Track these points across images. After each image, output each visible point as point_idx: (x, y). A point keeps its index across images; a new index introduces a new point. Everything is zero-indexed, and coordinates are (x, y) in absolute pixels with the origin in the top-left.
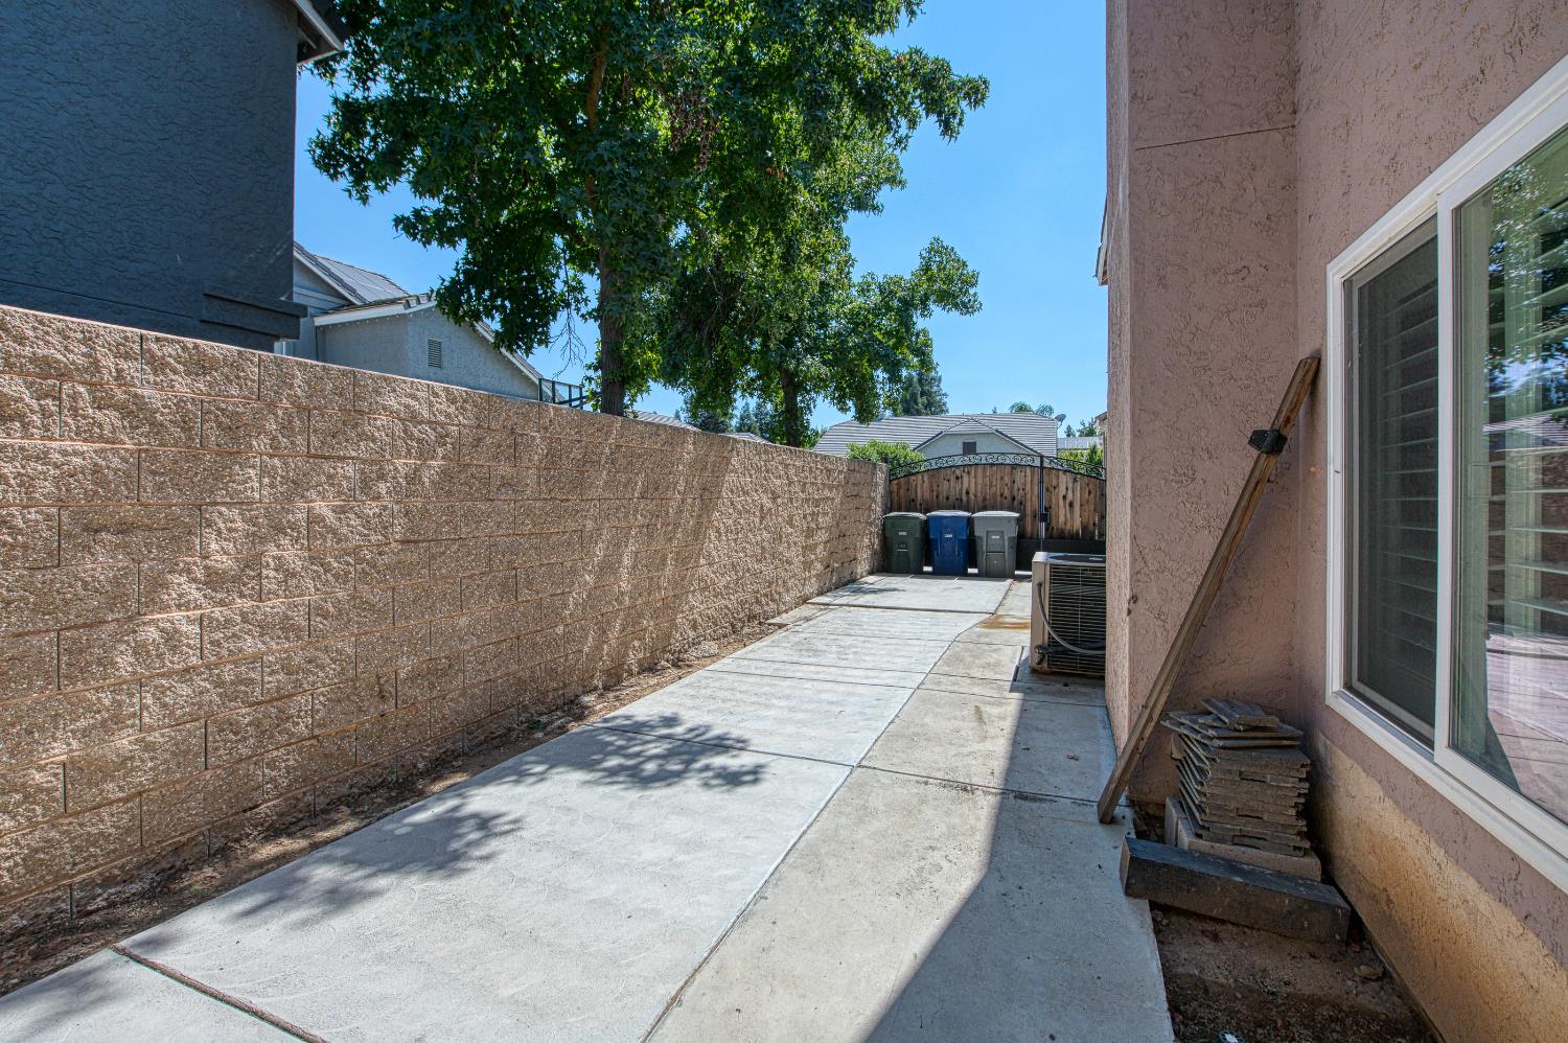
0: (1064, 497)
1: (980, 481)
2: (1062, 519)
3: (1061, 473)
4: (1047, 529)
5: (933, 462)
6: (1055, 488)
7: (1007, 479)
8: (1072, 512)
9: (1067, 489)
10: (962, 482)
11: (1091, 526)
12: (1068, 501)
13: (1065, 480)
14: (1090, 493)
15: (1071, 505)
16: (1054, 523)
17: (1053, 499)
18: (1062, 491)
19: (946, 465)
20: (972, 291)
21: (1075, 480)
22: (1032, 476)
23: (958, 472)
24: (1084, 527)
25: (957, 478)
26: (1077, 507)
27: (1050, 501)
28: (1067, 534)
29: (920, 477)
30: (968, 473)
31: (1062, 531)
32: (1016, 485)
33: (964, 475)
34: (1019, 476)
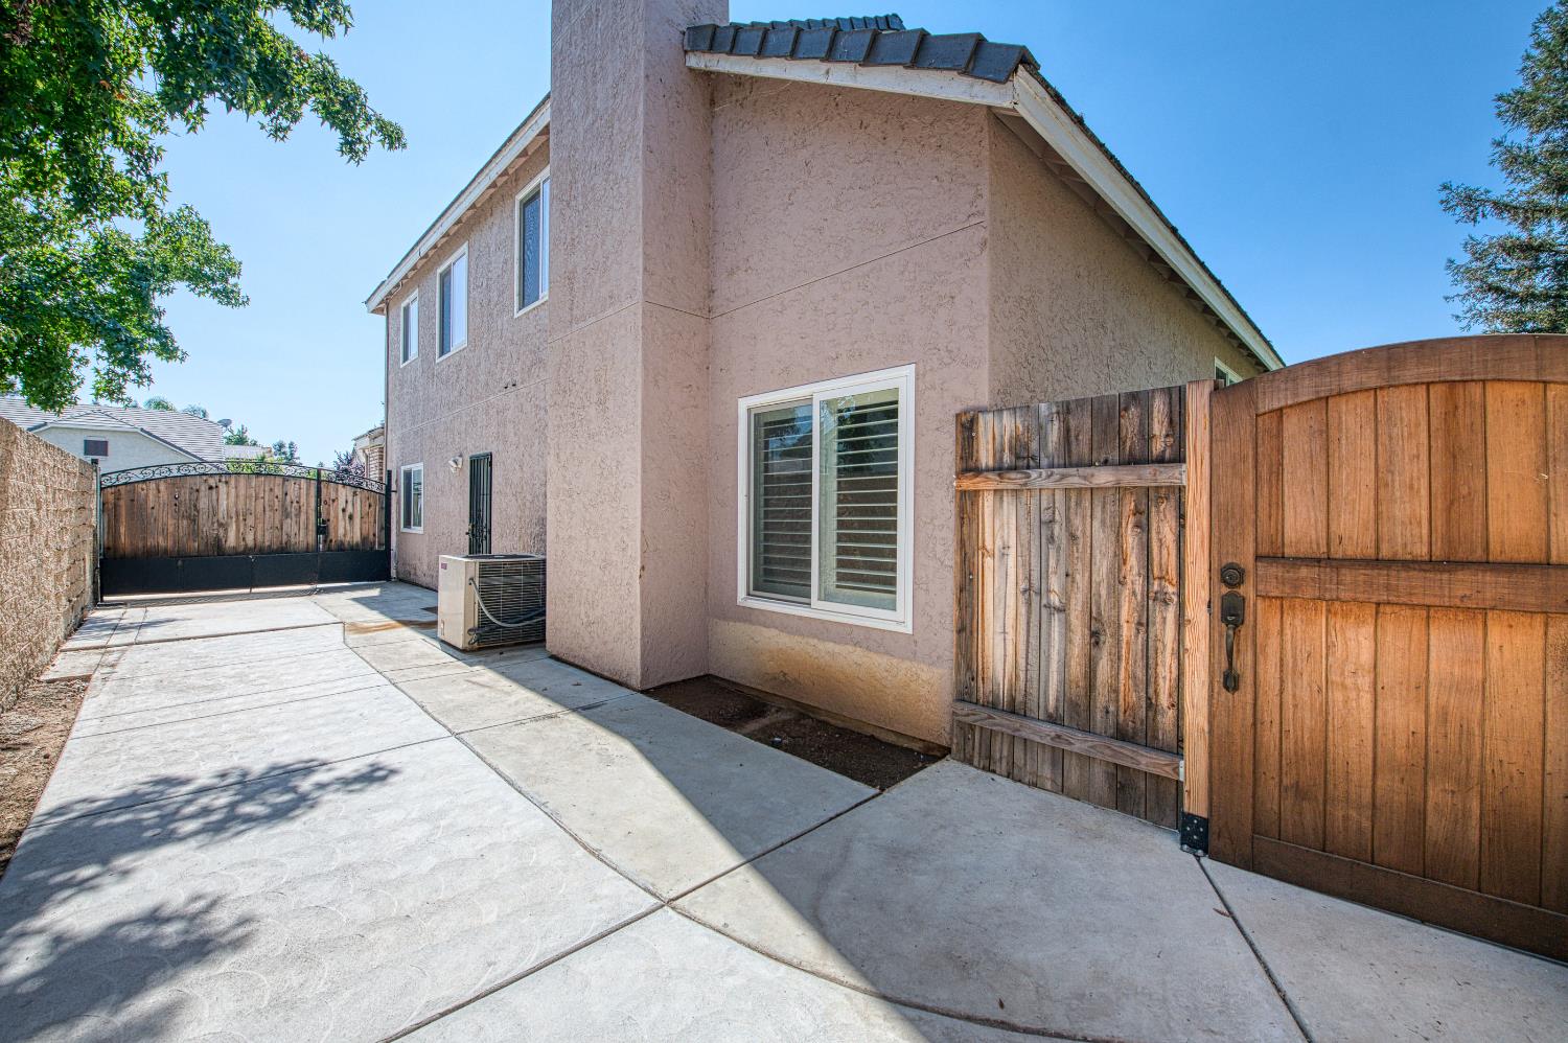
0: (344, 510)
1: (242, 492)
2: (341, 531)
3: (340, 486)
4: (325, 541)
5: (174, 468)
6: (333, 501)
7: (278, 491)
8: (352, 525)
9: (347, 502)
10: (218, 493)
11: (371, 537)
12: (347, 514)
13: (344, 494)
14: (370, 506)
15: (351, 517)
16: (332, 536)
17: (332, 513)
18: (341, 504)
19: (193, 473)
20: (232, 280)
21: (355, 494)
22: (308, 489)
23: (212, 482)
24: (364, 539)
25: (211, 488)
26: (357, 520)
27: (329, 514)
28: (346, 544)
29: (153, 485)
30: (226, 483)
31: (342, 543)
32: (288, 497)
33: (220, 485)
34: (292, 487)
